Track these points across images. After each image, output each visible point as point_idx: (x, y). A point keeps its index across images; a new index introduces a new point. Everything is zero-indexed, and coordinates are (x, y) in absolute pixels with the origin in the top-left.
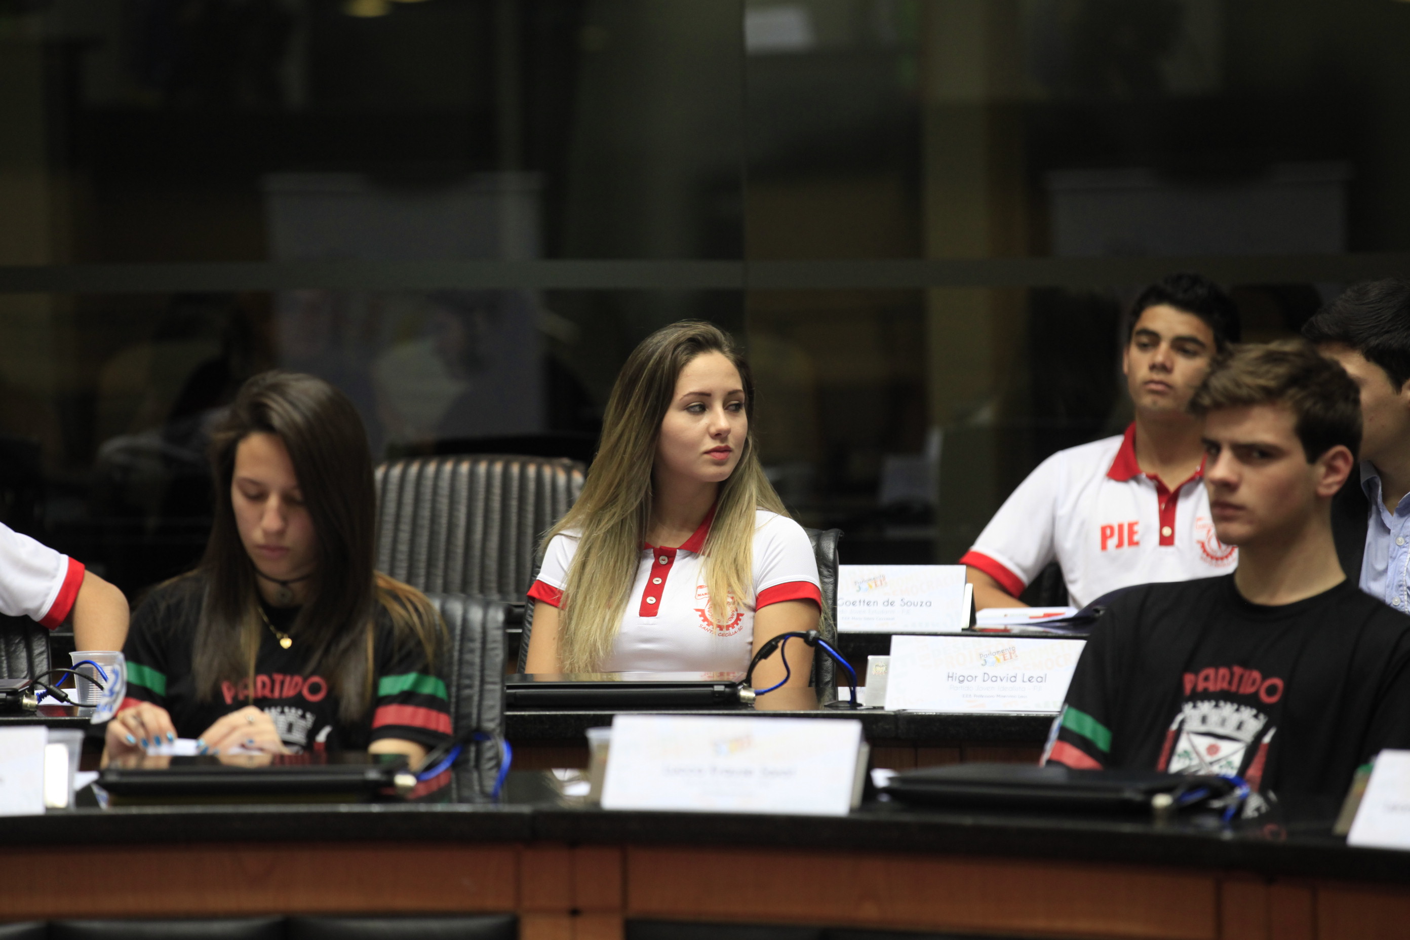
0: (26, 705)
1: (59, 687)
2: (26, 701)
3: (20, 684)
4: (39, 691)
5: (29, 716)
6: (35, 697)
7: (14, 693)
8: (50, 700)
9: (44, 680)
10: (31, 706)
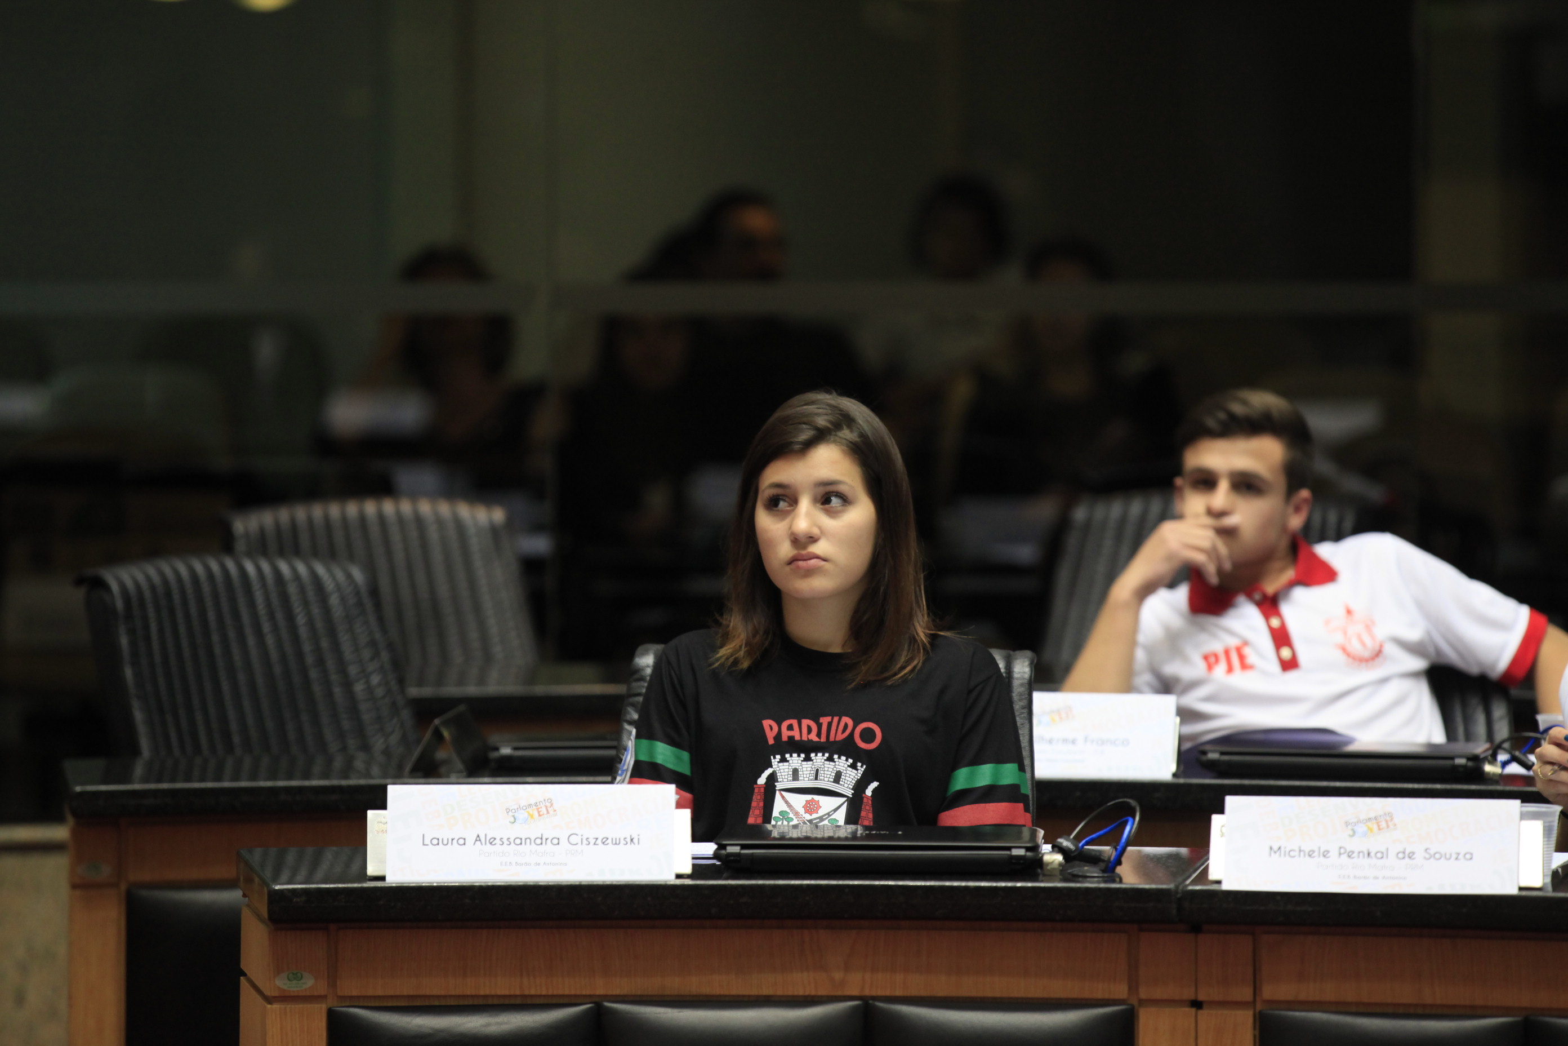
0: (1488, 773)
1: (1525, 754)
2: (1488, 768)
3: (1480, 748)
4: (1502, 757)
5: (1492, 784)
6: (1499, 764)
7: (1476, 759)
8: (1515, 769)
9: (1506, 745)
10: (1494, 774)
